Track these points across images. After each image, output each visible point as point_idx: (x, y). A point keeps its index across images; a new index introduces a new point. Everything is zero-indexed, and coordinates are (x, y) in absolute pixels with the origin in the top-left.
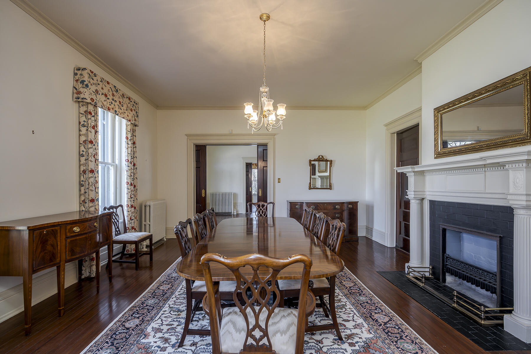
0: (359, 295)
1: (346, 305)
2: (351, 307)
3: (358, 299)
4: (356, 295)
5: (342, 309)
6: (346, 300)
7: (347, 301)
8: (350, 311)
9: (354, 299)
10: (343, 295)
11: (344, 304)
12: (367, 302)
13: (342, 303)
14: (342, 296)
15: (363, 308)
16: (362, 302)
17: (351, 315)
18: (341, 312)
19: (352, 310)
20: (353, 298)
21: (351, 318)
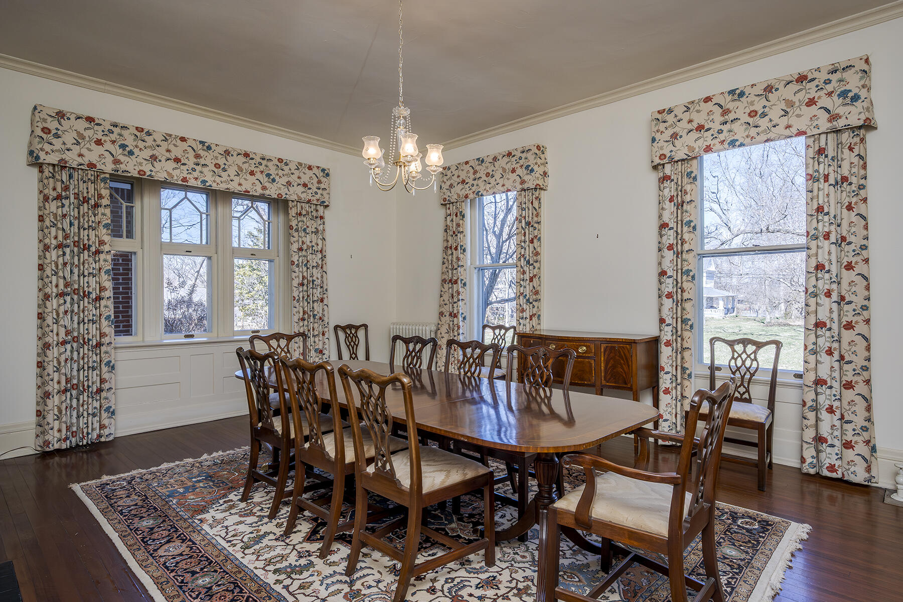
0: (210, 588)
1: (242, 550)
2: (231, 549)
3: (215, 574)
4: (219, 585)
5: (249, 538)
6: (245, 561)
7: (241, 560)
8: (233, 541)
9: (226, 570)
10: (255, 571)
11: (247, 551)
12: (194, 573)
13: (251, 550)
14: (256, 568)
15: (206, 557)
16: (206, 570)
17: (230, 534)
18: (252, 533)
19: (229, 544)
20: (227, 574)
21: (230, 529)
